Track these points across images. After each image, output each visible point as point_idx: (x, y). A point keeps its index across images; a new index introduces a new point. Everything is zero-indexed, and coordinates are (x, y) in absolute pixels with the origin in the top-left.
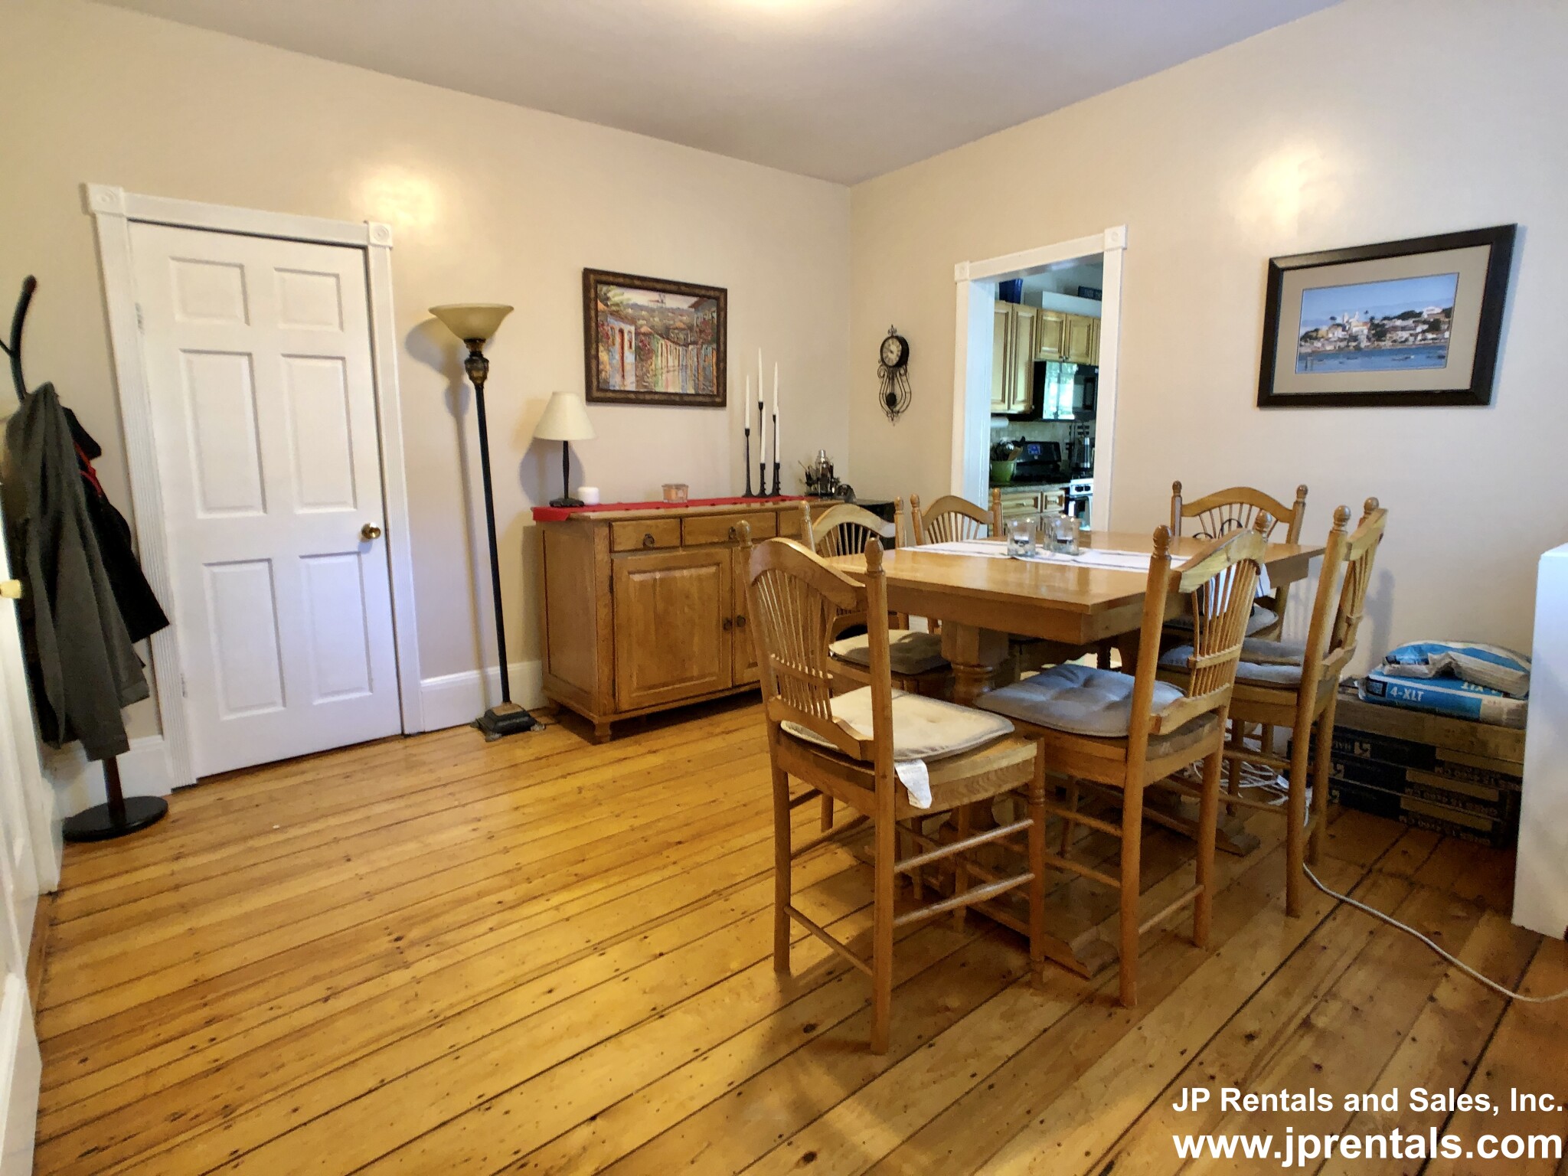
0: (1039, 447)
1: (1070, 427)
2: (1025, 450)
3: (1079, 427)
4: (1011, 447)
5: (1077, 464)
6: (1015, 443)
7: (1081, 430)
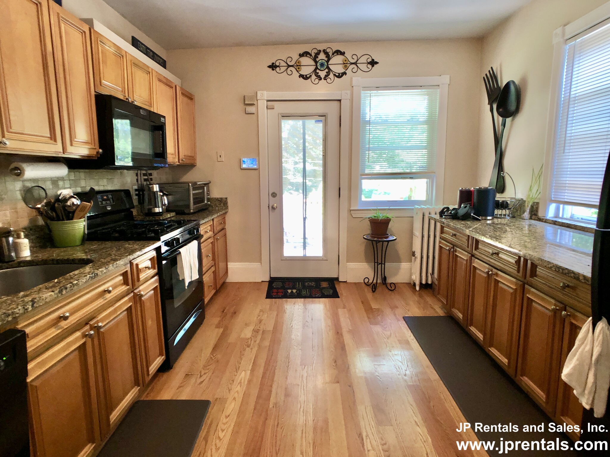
0: (110, 196)
1: (137, 175)
2: (96, 203)
3: (145, 175)
4: (76, 202)
5: (150, 210)
6: (80, 196)
7: (146, 177)
